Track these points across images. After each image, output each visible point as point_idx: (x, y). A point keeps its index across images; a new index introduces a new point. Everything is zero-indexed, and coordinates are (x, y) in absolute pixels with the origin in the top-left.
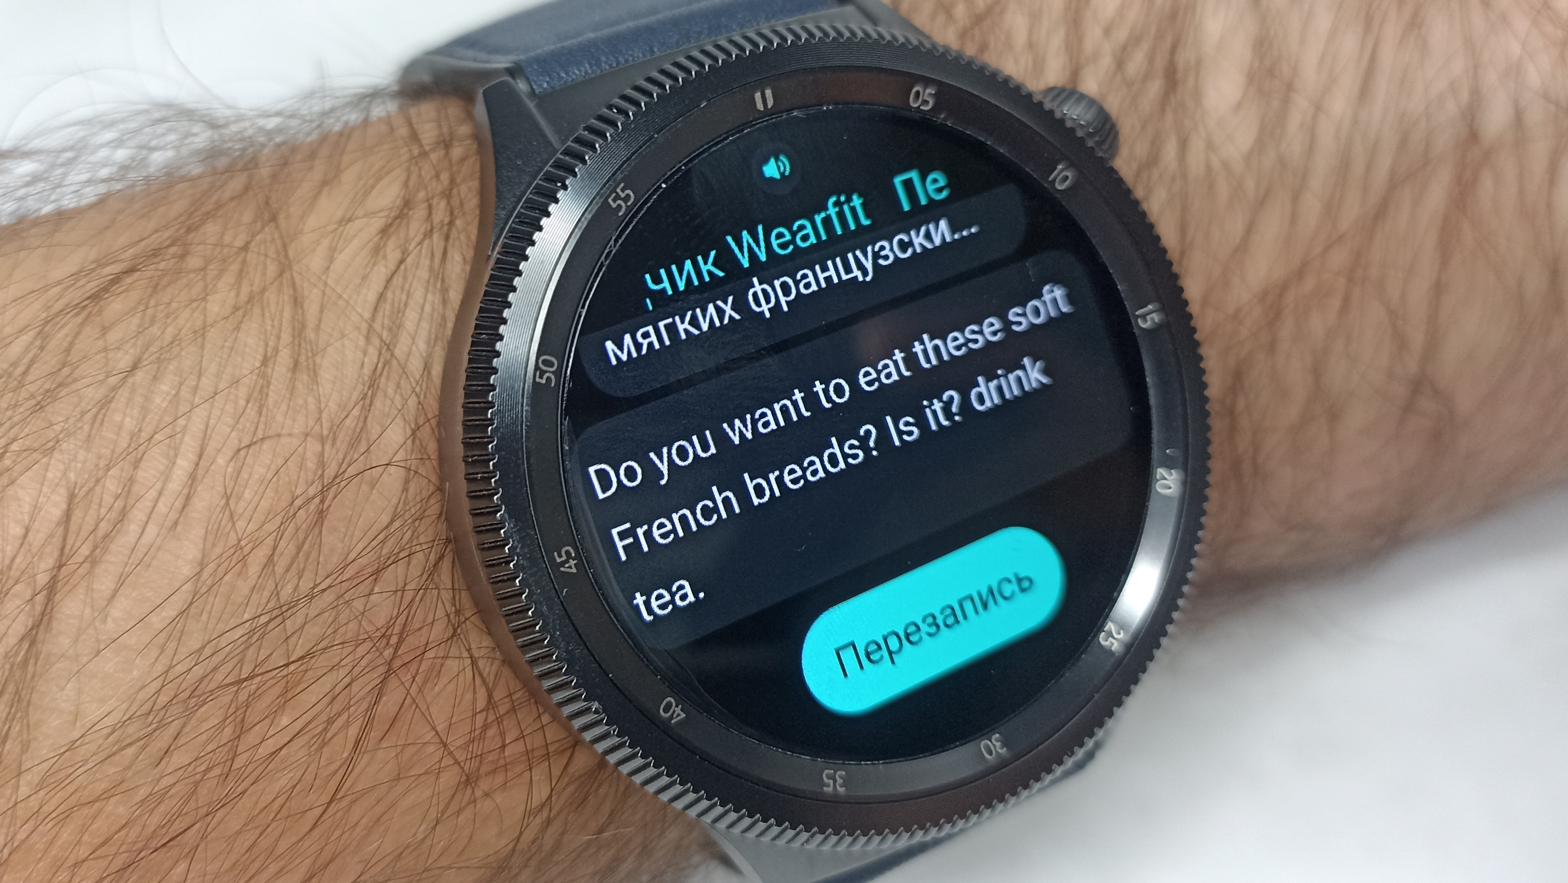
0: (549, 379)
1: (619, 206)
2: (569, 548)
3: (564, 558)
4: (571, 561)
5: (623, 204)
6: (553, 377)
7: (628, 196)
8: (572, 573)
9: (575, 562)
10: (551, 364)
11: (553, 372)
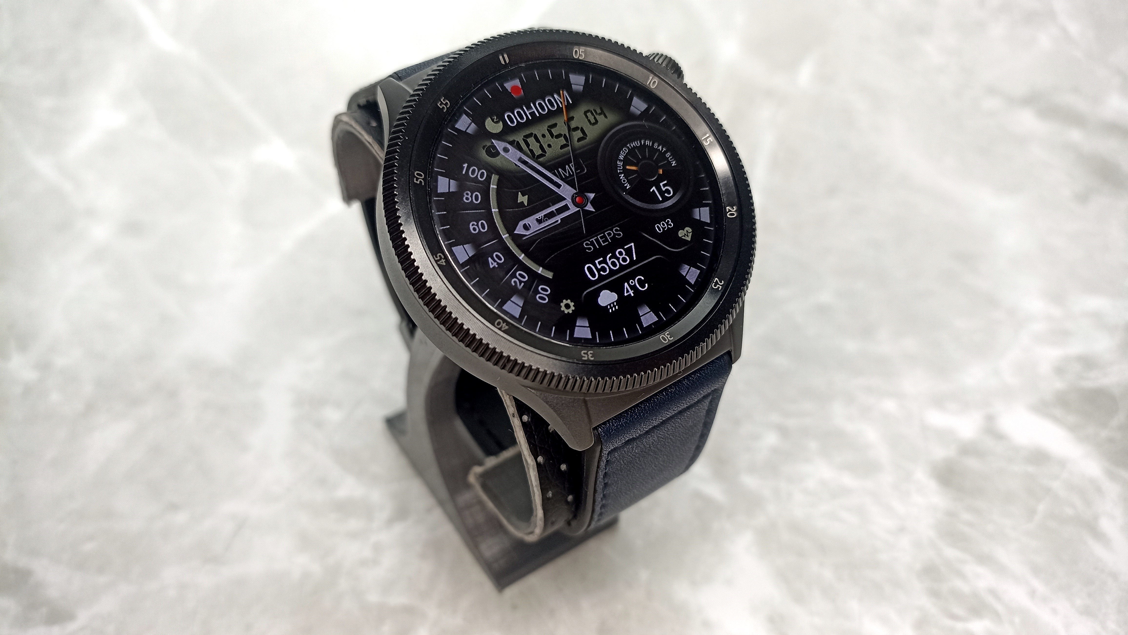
0: (420, 181)
1: (443, 107)
2: (440, 254)
3: (439, 258)
4: (442, 260)
5: (445, 106)
6: (423, 181)
7: (447, 103)
8: (443, 265)
9: (445, 260)
10: (421, 176)
11: (422, 179)
